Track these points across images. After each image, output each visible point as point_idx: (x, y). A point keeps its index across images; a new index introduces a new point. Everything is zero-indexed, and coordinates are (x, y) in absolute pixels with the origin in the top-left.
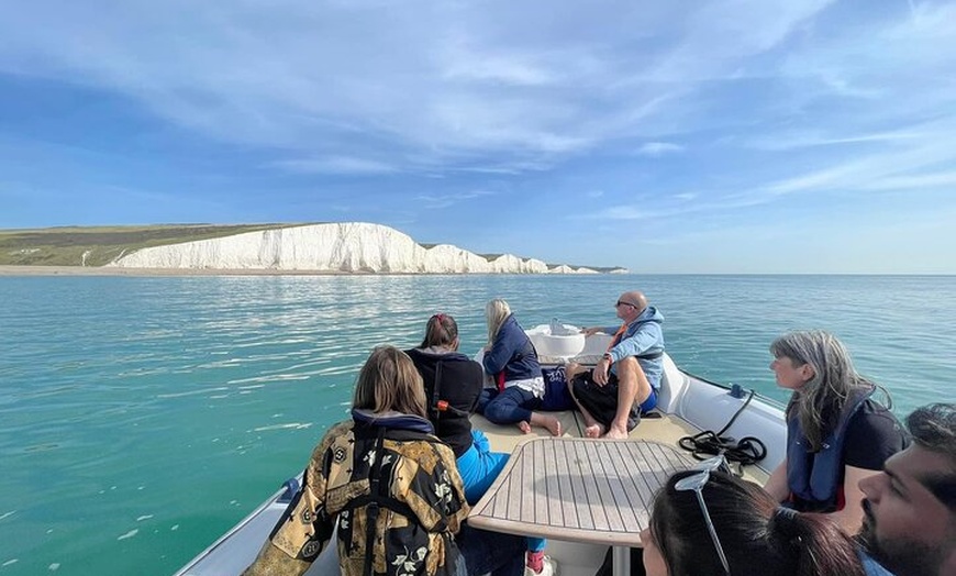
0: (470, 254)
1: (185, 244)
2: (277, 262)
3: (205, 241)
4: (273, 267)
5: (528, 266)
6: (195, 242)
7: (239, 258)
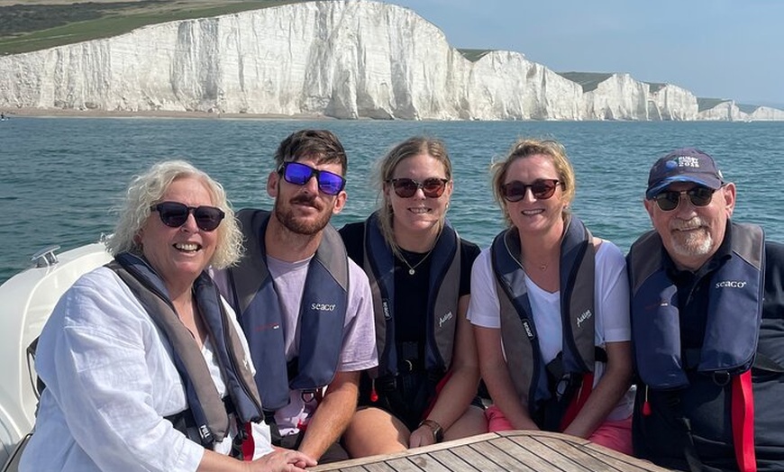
0: (550, 74)
1: (44, 52)
2: (211, 93)
3: (80, 46)
4: (204, 107)
5: (660, 104)
6: (64, 49)
7: (143, 86)
